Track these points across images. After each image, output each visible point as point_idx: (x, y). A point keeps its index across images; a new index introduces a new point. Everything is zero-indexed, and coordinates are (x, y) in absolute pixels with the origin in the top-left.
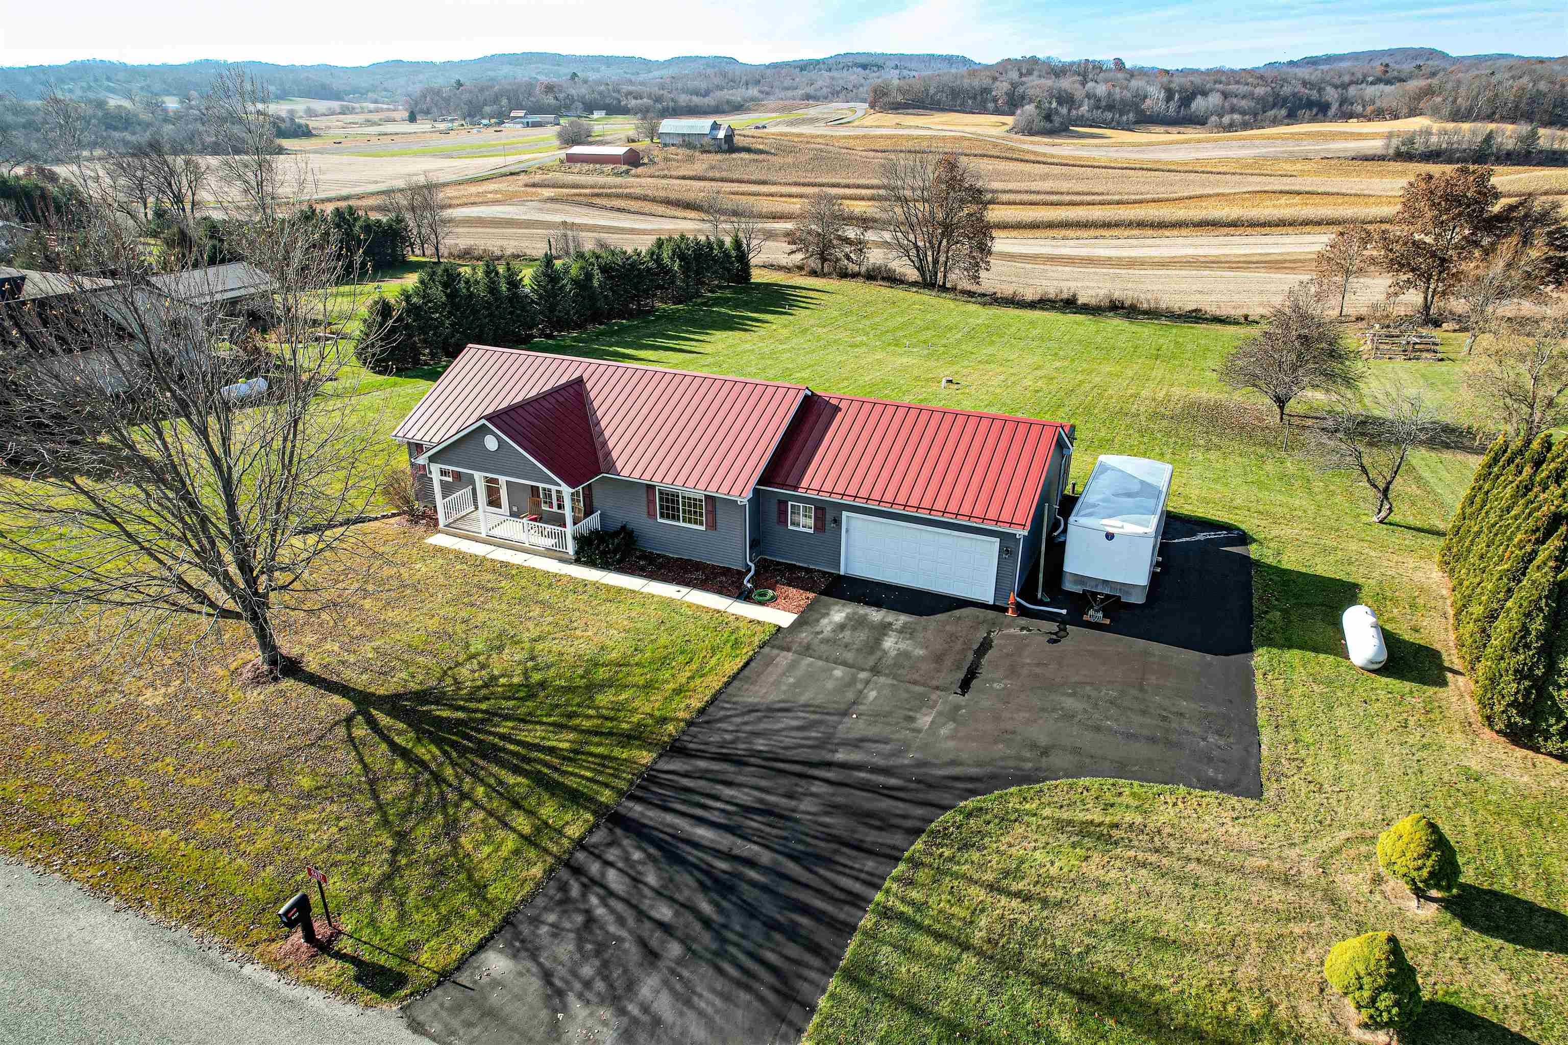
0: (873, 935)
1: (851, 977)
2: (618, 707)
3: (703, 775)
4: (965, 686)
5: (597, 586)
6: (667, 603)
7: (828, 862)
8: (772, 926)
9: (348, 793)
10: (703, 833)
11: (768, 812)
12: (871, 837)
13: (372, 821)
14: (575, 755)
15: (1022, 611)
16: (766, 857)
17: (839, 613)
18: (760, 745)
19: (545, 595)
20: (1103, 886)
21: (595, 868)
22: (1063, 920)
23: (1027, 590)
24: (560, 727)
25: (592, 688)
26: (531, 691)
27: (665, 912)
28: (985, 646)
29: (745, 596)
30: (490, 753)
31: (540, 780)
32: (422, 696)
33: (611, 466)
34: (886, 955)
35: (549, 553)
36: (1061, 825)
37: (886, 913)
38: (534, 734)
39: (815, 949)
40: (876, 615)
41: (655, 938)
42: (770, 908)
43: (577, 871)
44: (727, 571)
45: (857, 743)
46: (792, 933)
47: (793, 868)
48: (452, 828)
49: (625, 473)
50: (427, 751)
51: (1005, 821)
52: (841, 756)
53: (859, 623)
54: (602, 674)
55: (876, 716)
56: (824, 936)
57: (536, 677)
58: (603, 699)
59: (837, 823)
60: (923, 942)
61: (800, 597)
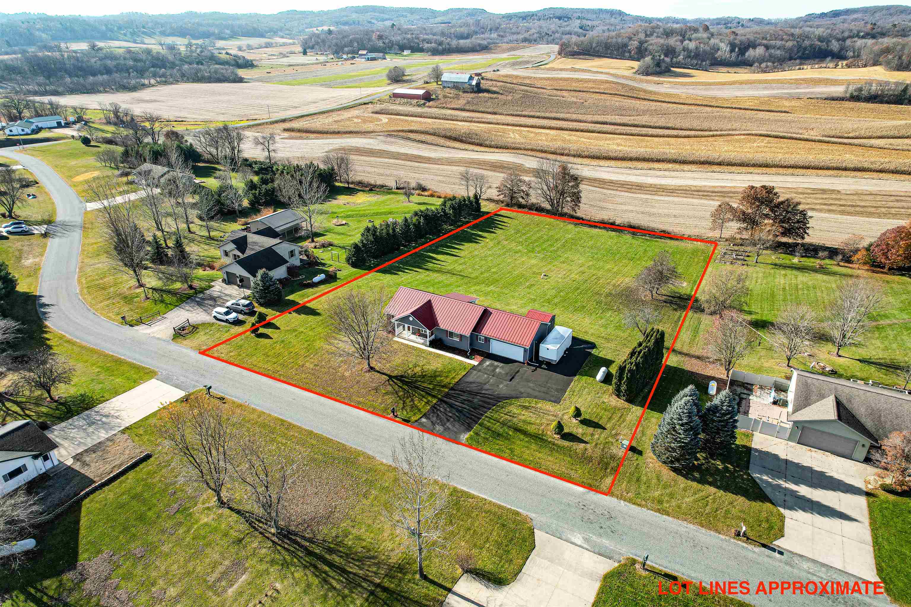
0: (484, 419)
1: (480, 425)
2: (441, 380)
3: (457, 394)
4: (511, 380)
5: (435, 353)
6: (451, 358)
7: (478, 409)
8: (468, 417)
9: (393, 394)
10: (457, 403)
11: (468, 401)
12: (486, 405)
13: (398, 399)
14: (433, 389)
15: (528, 364)
16: (468, 408)
17: (488, 363)
18: (468, 389)
19: (423, 355)
20: (524, 415)
21: (438, 408)
22: (515, 419)
23: (531, 360)
24: (430, 384)
25: (436, 376)
26: (423, 376)
27: (450, 415)
28: (518, 372)
29: (468, 357)
30: (418, 388)
31: (427, 393)
32: (402, 376)
33: (438, 325)
34: (486, 422)
35: (423, 344)
36: (520, 405)
37: (487, 417)
38: (425, 385)
39: (474, 421)
40: (496, 363)
41: (449, 418)
42: (467, 415)
43: (436, 408)
44: (464, 351)
45: (486, 390)
46: (471, 418)
47: (472, 409)
48: (412, 400)
49: (441, 327)
50: (405, 387)
51: (510, 404)
52: (483, 392)
53: (491, 365)
54: (437, 374)
55: (492, 385)
56: (476, 419)
57: (424, 374)
58: (438, 379)
59: (480, 403)
60: (492, 421)
61: (480, 358)
